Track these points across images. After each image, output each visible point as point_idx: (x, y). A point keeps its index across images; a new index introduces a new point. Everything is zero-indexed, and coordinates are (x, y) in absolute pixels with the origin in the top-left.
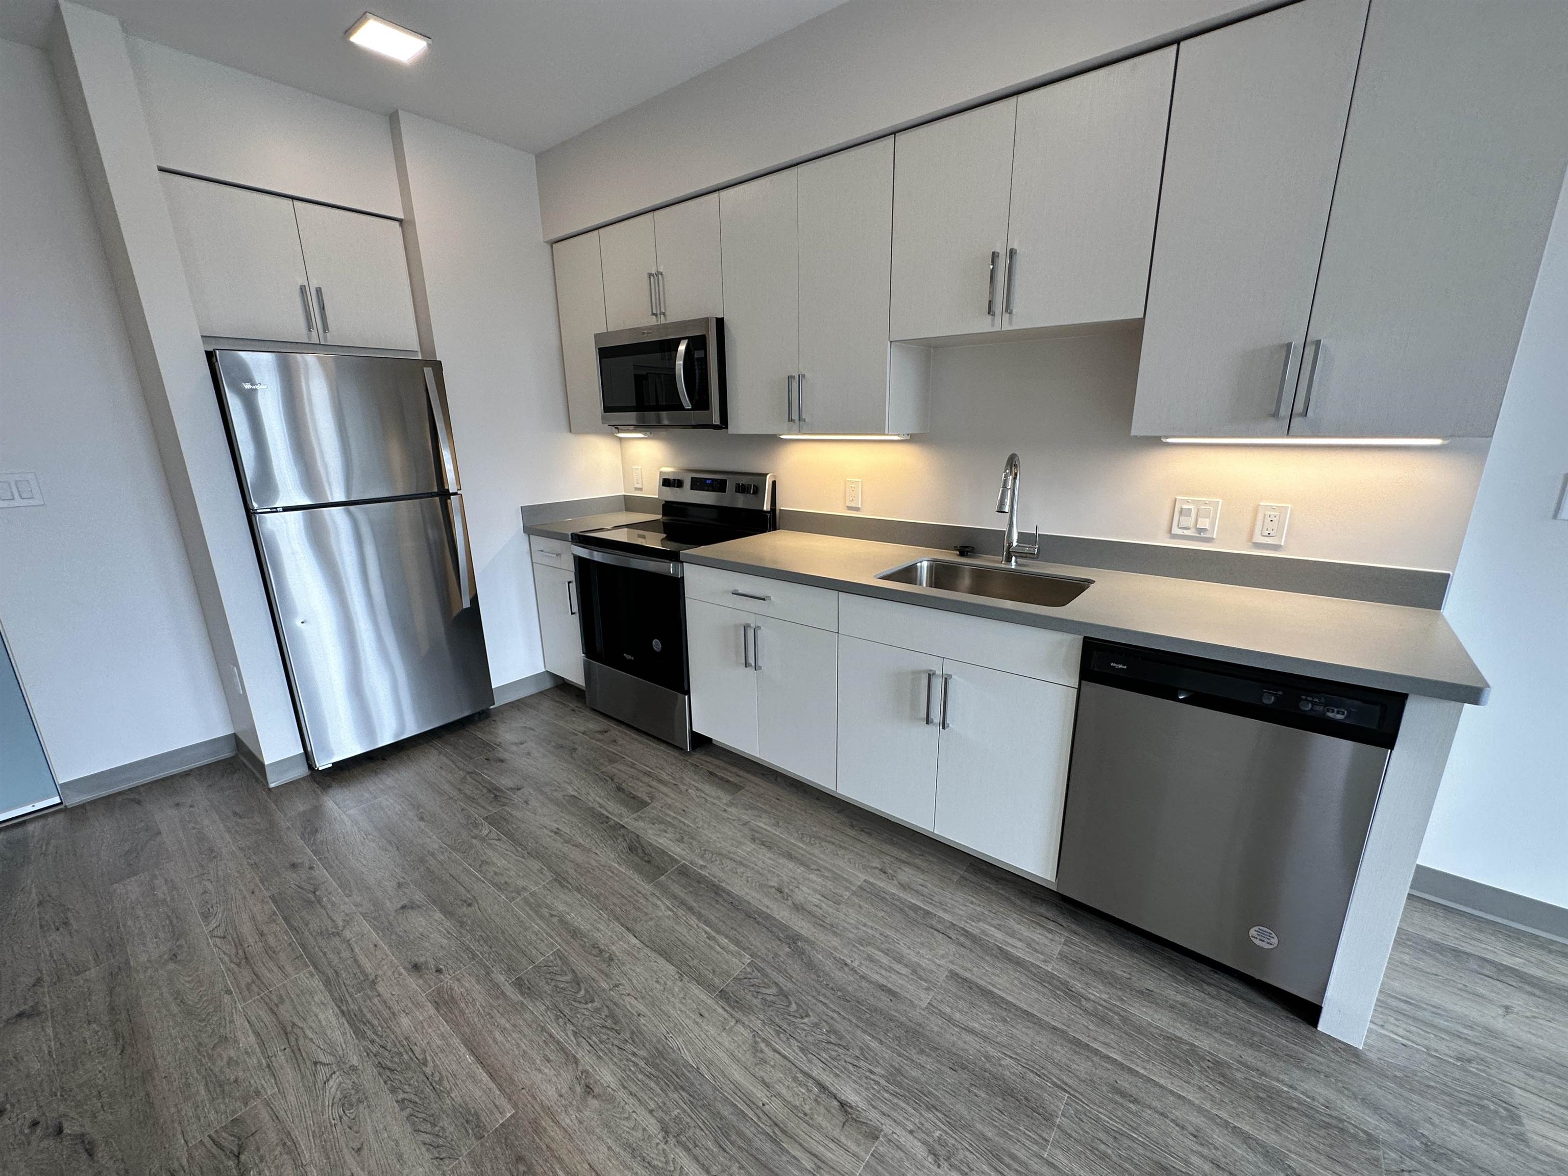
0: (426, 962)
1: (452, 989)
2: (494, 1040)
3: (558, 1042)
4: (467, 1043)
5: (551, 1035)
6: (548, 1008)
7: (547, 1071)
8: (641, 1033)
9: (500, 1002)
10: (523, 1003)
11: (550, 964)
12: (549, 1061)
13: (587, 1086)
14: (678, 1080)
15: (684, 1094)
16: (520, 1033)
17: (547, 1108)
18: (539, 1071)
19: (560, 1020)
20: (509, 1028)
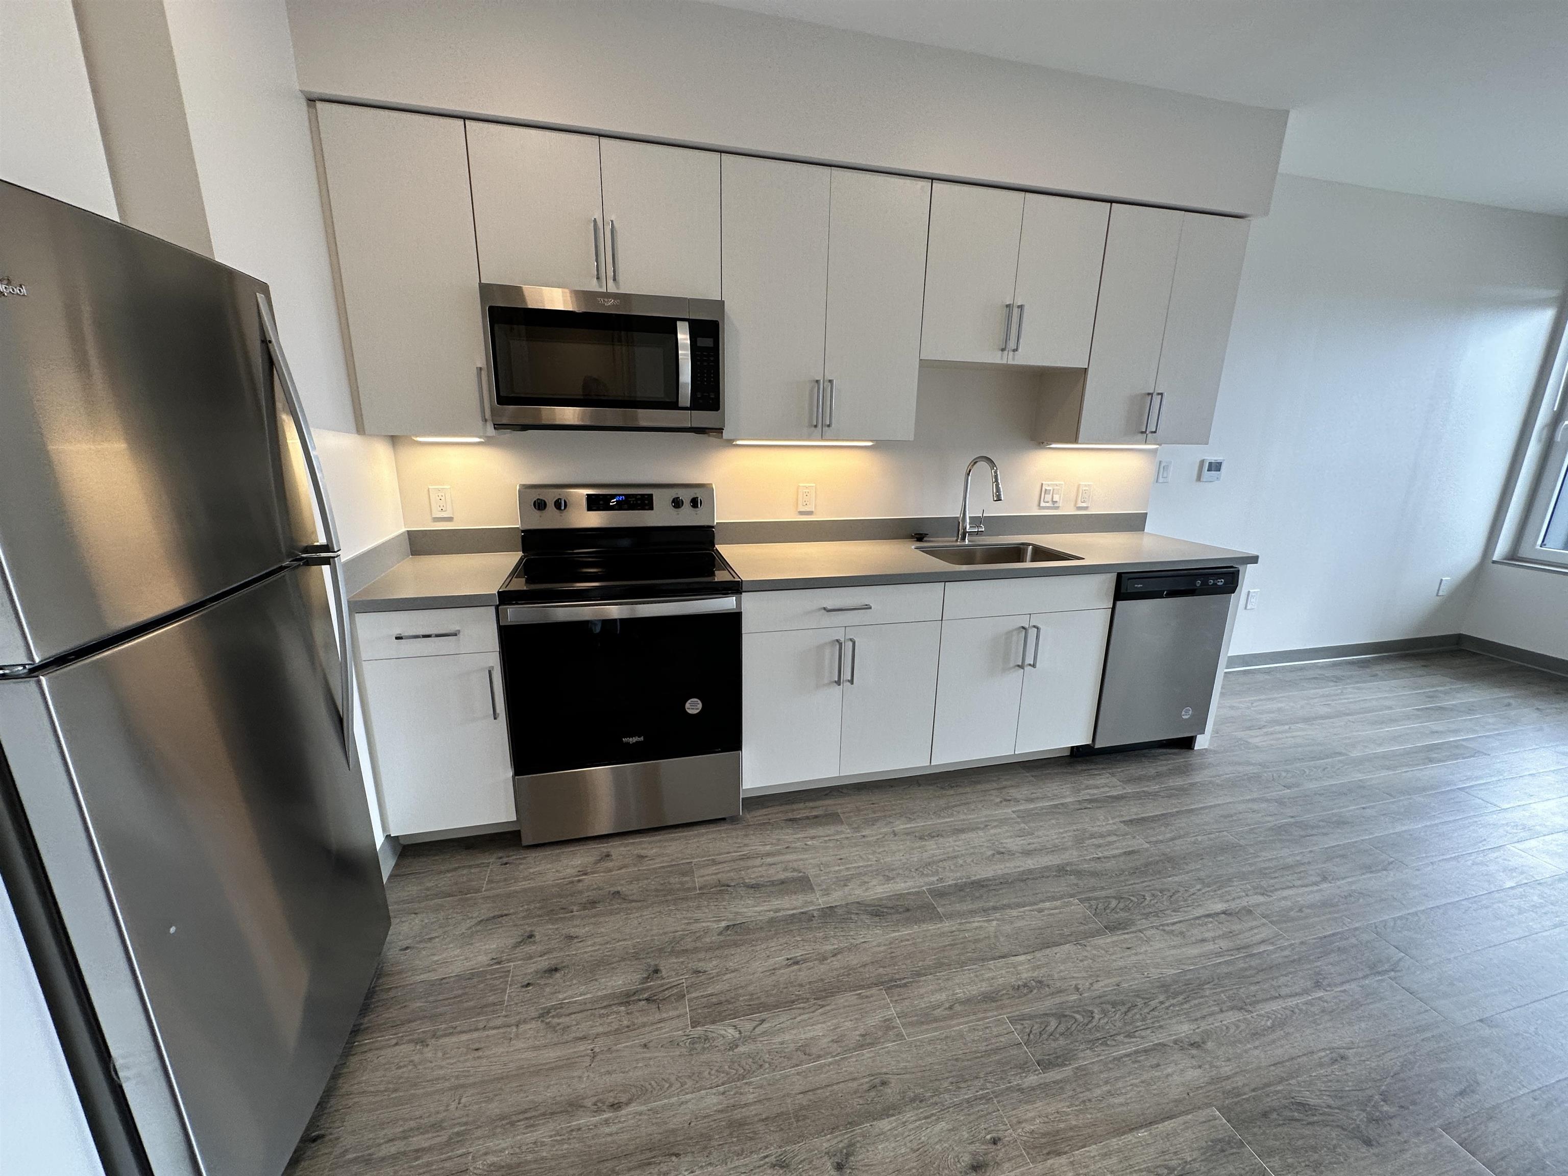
0: (974, 1154)
1: (1032, 1132)
2: (1122, 1105)
3: (1136, 1052)
4: (1119, 1132)
5: (1128, 1055)
6: (1091, 1049)
7: (1170, 1070)
10: (1077, 1068)
11: (1028, 1030)
12: (1158, 1065)
13: (1192, 1044)
14: (1194, 985)
16: (1117, 1079)
17: (1213, 1081)
18: (1168, 1075)
19: (1108, 1043)
20: (1108, 1087)
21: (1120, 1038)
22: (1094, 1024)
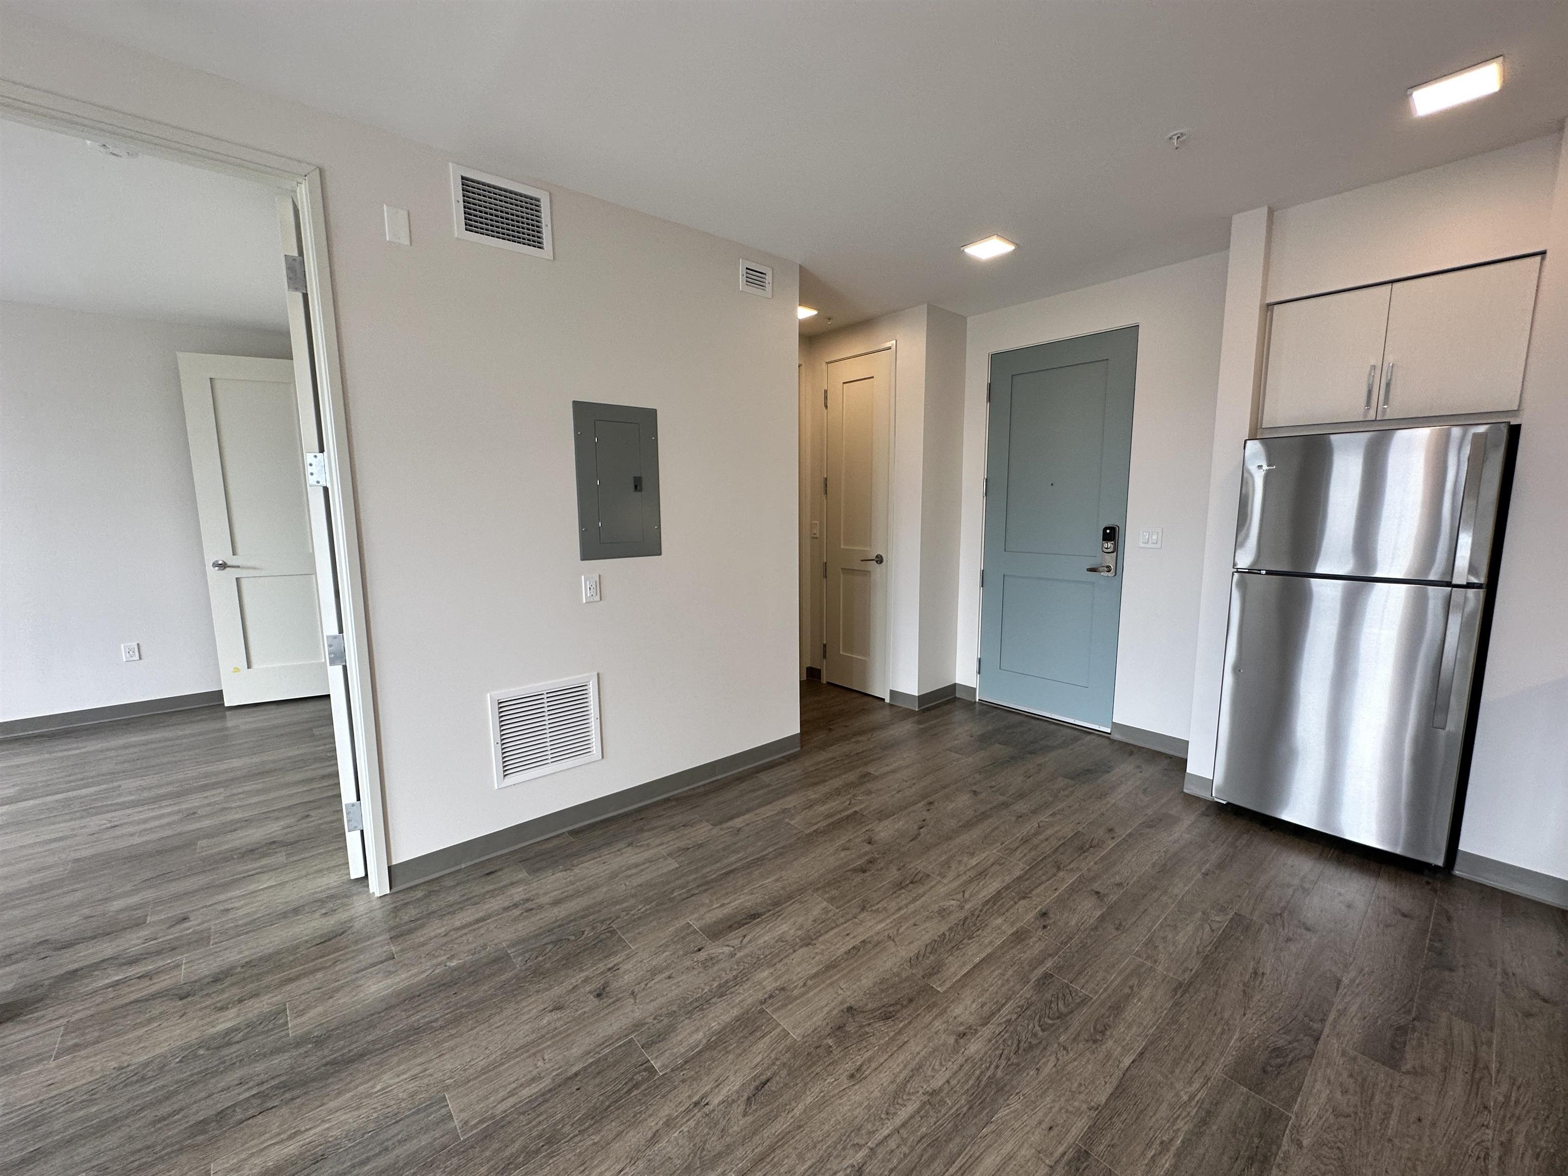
0: (1051, 919)
1: (1031, 938)
2: (993, 971)
3: (999, 1010)
4: (990, 956)
5: (1004, 1005)
6: (1028, 999)
7: (974, 1006)
8: (1019, 1071)
9: (1027, 968)
10: (1029, 982)
11: (1073, 995)
12: (982, 1007)
13: (964, 1034)
14: (978, 1103)
15: (965, 1109)
16: (1003, 985)
17: (945, 1011)
18: (974, 1001)
19: (1019, 1009)
20: (1006, 977)
21: (1014, 1017)
22: (1036, 1020)
